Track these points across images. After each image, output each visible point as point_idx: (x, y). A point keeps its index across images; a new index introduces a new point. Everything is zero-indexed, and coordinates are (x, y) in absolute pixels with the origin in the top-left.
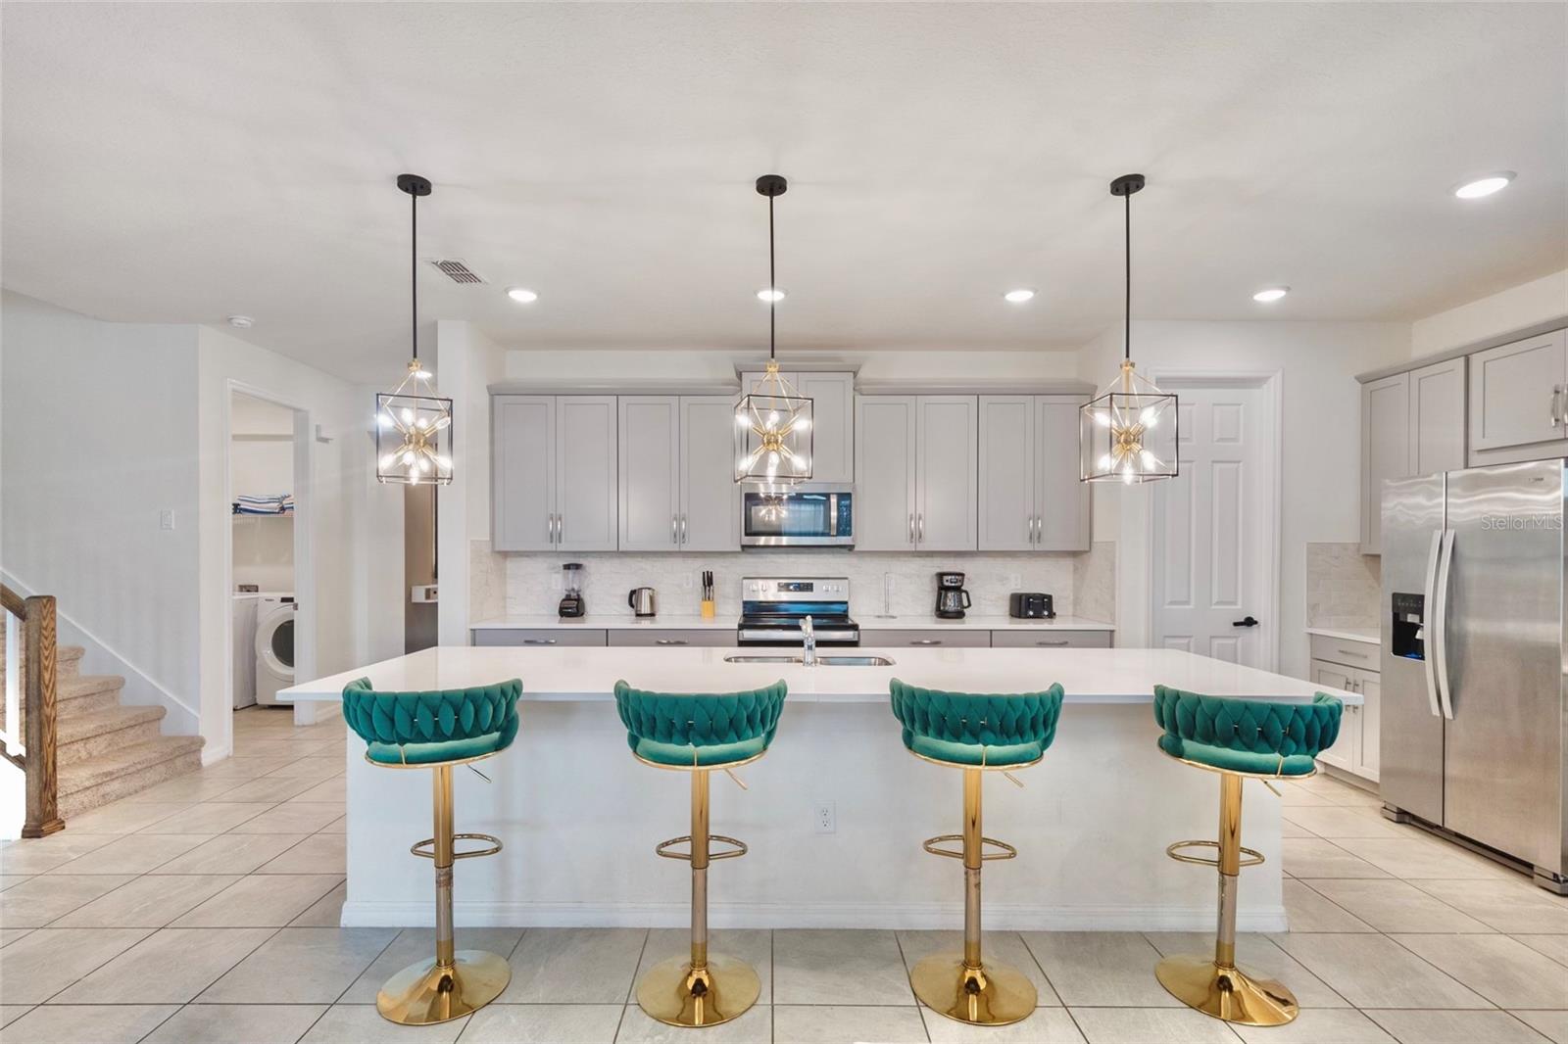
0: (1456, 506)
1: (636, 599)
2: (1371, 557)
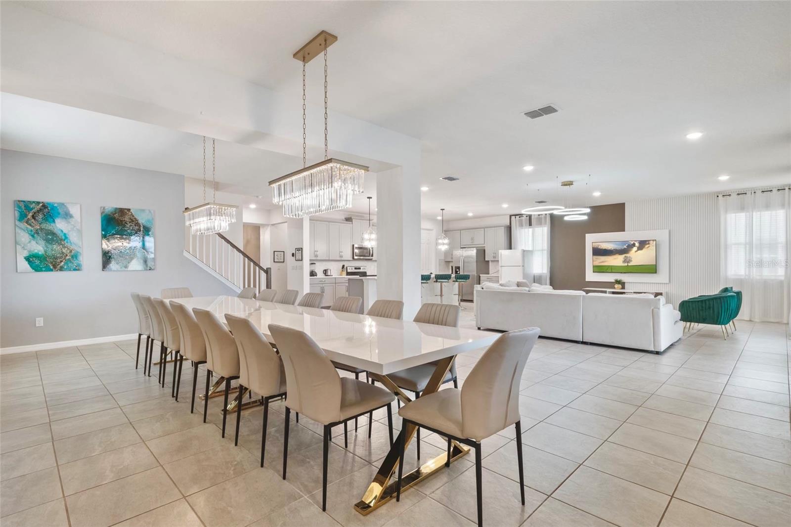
0: (464, 254)
1: (325, 272)
2: (446, 262)
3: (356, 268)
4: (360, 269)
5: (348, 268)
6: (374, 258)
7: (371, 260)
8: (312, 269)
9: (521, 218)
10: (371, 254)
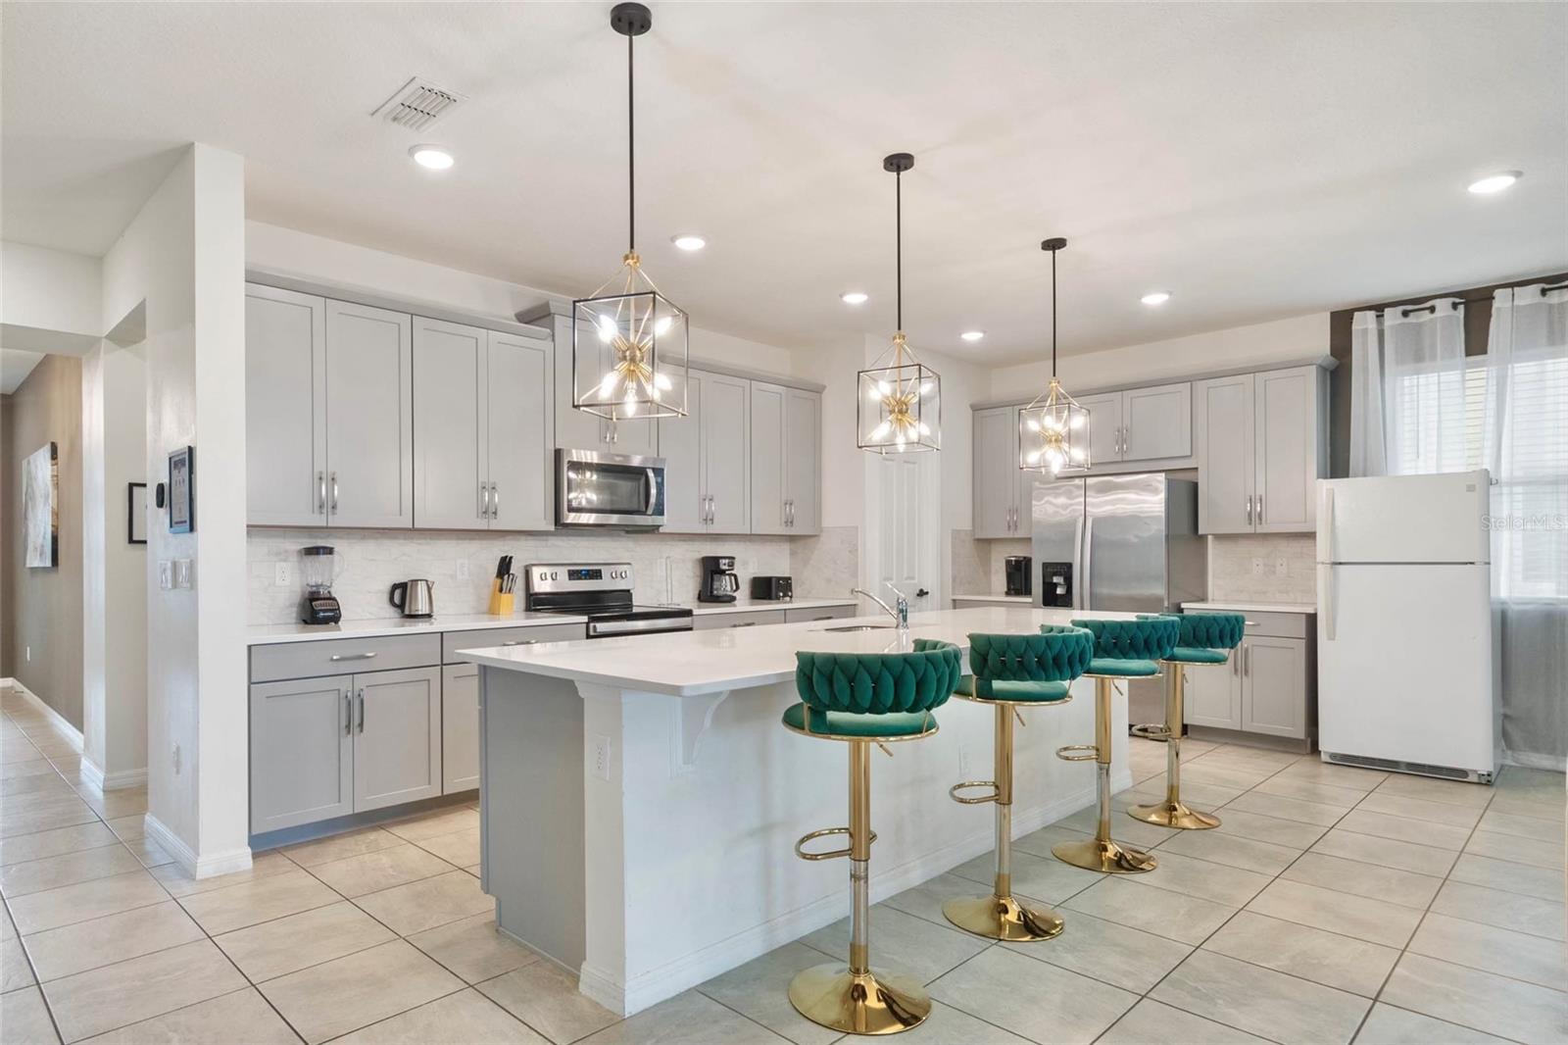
0: (1093, 505)
1: (401, 596)
2: (979, 540)
3: (574, 575)
4: (596, 575)
5: (536, 572)
6: (667, 522)
7: (653, 530)
8: (314, 579)
9: (1412, 319)
10: (653, 500)
